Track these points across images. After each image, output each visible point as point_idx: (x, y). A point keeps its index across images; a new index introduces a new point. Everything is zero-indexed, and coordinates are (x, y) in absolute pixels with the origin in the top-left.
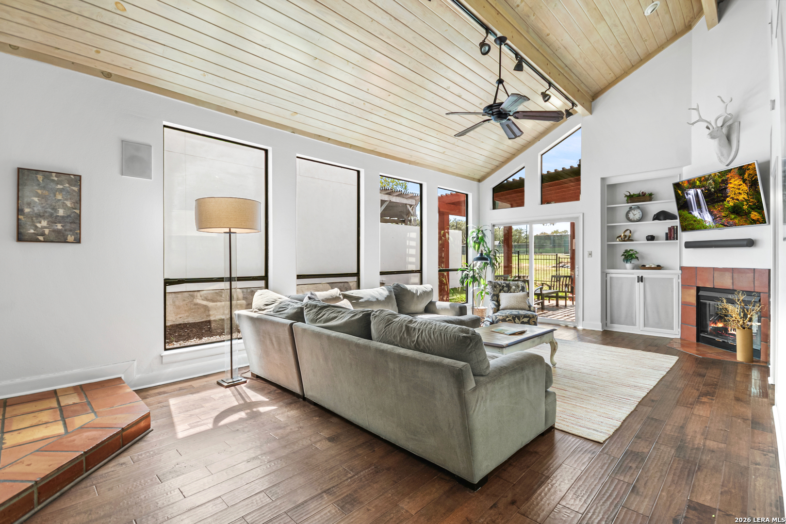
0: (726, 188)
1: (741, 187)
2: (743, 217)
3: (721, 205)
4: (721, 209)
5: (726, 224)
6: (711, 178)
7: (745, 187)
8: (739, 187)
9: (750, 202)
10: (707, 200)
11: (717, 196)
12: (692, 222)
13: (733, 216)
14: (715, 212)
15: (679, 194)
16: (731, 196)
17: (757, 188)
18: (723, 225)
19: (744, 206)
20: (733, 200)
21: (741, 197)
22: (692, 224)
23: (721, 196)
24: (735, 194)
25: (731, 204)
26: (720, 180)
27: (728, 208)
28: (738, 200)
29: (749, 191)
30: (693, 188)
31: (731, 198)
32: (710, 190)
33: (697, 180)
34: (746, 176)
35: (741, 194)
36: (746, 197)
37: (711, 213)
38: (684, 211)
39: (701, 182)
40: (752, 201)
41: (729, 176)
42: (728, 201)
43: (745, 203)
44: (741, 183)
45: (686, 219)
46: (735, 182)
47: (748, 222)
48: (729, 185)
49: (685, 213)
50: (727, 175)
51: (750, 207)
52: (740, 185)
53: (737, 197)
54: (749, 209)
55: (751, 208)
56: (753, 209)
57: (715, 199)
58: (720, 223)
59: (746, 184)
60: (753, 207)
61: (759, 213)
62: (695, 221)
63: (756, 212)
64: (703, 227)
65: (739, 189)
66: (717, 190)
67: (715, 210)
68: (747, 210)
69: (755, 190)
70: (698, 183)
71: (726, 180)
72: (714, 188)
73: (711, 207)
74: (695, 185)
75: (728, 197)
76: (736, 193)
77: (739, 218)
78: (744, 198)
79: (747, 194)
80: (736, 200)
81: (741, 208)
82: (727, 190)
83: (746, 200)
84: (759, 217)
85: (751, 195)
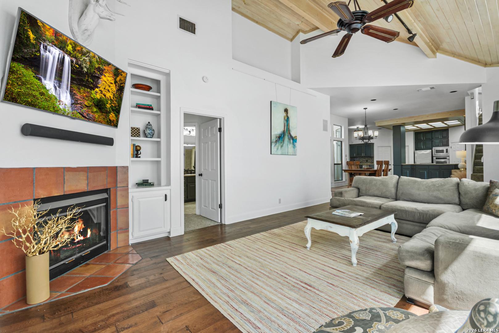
0: (99, 78)
1: (111, 85)
2: (104, 114)
3: (88, 92)
4: (86, 96)
5: (85, 115)
6: (88, 56)
7: (114, 88)
8: (110, 84)
9: (113, 103)
10: (74, 76)
11: (88, 80)
12: (37, 94)
13: (95, 110)
14: (78, 96)
15: (28, 37)
16: (101, 89)
17: (121, 94)
18: (81, 115)
19: (107, 104)
20: (101, 93)
21: (109, 95)
22: (34, 96)
23: (92, 83)
24: (104, 89)
25: (98, 96)
26: (97, 66)
27: (93, 99)
28: (105, 96)
29: (116, 93)
30: (60, 48)
31: (100, 91)
32: (82, 68)
33: (71, 44)
34: (118, 79)
35: (109, 92)
36: (112, 96)
37: (72, 95)
38: (26, 69)
39: (75, 50)
40: (115, 103)
41: (106, 68)
42: (96, 92)
43: (109, 102)
44: (113, 82)
45: (23, 84)
46: (109, 78)
47: (106, 120)
48: (103, 77)
49: (28, 74)
50: (105, 66)
51: (112, 107)
52: (111, 83)
53: (105, 93)
54: (110, 109)
55: (112, 109)
56: (113, 110)
57: (83, 81)
58: (79, 111)
59: (116, 85)
60: (114, 108)
61: (116, 116)
62: (42, 94)
63: (114, 114)
64: (54, 108)
65: (110, 86)
66: (90, 73)
67: (79, 94)
68: (109, 109)
69: (120, 96)
70: (70, 48)
71: (103, 70)
72: (88, 69)
73: (75, 88)
74: (65, 47)
75: (97, 87)
76: (106, 88)
77: (100, 114)
78: (110, 97)
79: (114, 94)
80: (104, 95)
81: (105, 105)
82: (100, 81)
83: (111, 99)
84: (115, 119)
85: (116, 97)
